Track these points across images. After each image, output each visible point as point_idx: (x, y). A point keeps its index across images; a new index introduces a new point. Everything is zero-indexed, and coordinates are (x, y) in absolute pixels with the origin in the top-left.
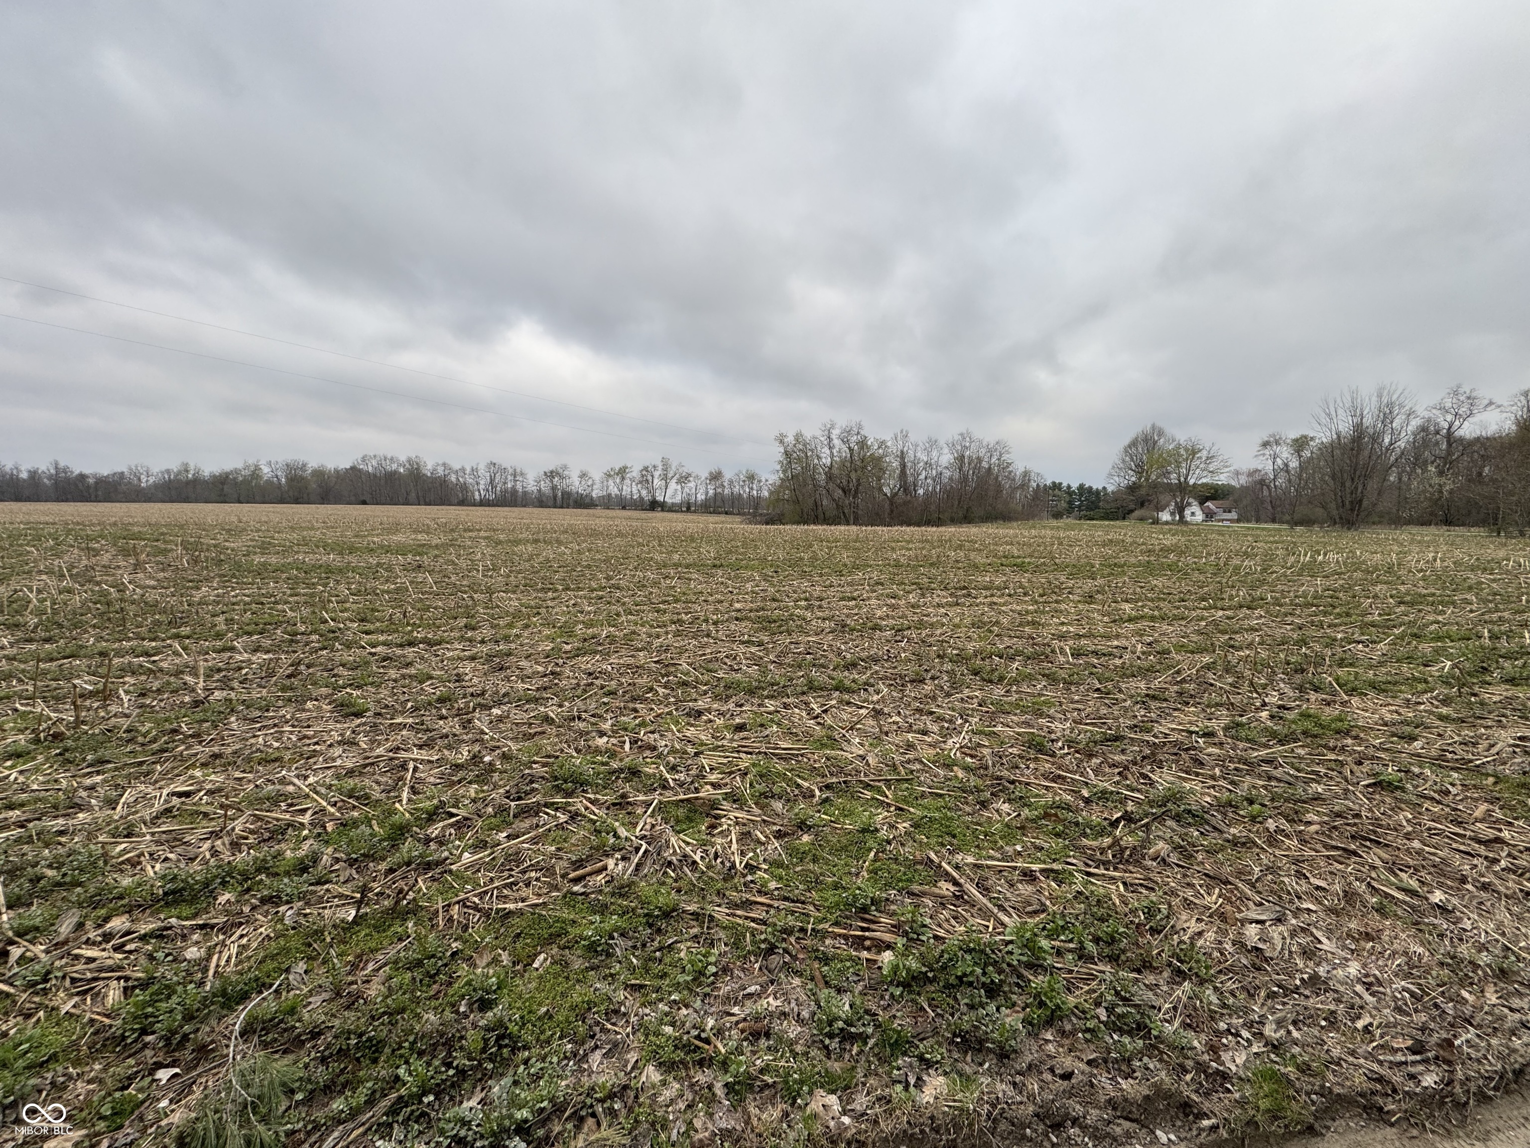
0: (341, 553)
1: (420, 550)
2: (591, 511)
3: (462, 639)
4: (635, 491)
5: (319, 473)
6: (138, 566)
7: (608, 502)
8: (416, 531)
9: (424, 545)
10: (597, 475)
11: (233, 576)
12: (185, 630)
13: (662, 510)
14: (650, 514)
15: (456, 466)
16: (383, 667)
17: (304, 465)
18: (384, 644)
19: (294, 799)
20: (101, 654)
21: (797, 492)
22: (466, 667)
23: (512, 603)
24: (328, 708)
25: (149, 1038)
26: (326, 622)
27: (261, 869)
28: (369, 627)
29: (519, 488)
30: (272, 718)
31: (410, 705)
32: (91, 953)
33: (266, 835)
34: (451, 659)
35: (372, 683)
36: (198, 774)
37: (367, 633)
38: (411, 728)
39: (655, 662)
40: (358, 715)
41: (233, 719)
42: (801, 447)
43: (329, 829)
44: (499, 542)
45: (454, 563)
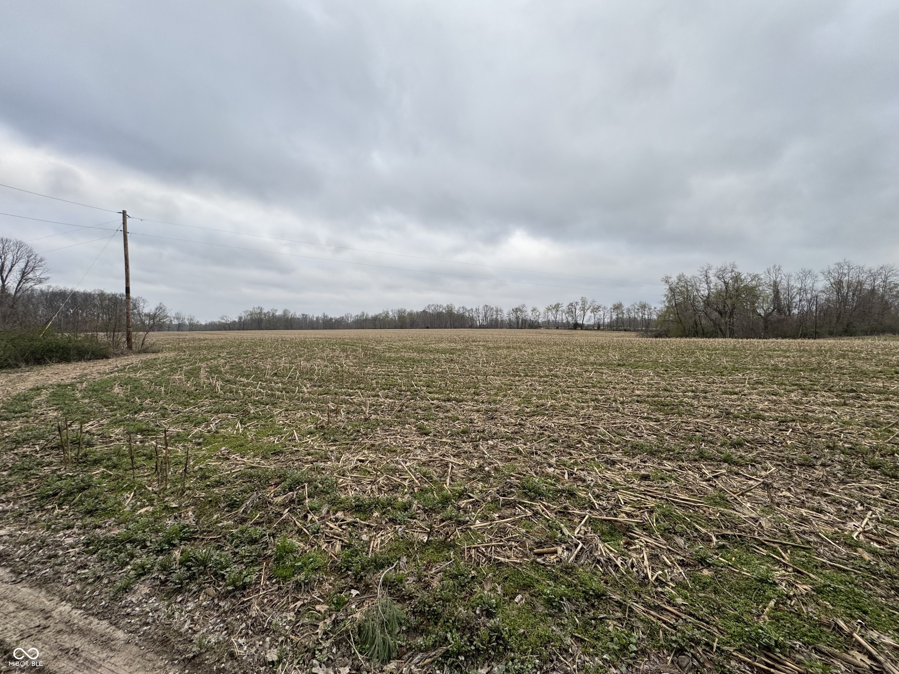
0: (419, 353)
1: (452, 351)
2: (538, 330)
3: (472, 400)
4: (564, 318)
5: (410, 314)
6: (347, 357)
7: (548, 325)
8: (450, 342)
9: (454, 349)
10: (542, 309)
11: (379, 362)
12: (362, 386)
13: (582, 329)
14: (574, 332)
15: (469, 308)
16: (437, 411)
17: (405, 311)
18: (438, 399)
19: (401, 472)
20: (336, 394)
21: (680, 315)
22: (475, 415)
23: (497, 382)
24: (415, 429)
25: (350, 573)
26: (413, 386)
27: (389, 504)
28: (431, 390)
29: (499, 318)
30: (393, 430)
31: (449, 432)
32: (332, 525)
33: (391, 488)
34: (468, 410)
35: (432, 419)
36: (366, 452)
37: (430, 393)
38: (450, 445)
39: (582, 425)
40: (427, 434)
41: (378, 429)
42: (683, 284)
43: (416, 491)
44: (489, 348)
45: (468, 359)
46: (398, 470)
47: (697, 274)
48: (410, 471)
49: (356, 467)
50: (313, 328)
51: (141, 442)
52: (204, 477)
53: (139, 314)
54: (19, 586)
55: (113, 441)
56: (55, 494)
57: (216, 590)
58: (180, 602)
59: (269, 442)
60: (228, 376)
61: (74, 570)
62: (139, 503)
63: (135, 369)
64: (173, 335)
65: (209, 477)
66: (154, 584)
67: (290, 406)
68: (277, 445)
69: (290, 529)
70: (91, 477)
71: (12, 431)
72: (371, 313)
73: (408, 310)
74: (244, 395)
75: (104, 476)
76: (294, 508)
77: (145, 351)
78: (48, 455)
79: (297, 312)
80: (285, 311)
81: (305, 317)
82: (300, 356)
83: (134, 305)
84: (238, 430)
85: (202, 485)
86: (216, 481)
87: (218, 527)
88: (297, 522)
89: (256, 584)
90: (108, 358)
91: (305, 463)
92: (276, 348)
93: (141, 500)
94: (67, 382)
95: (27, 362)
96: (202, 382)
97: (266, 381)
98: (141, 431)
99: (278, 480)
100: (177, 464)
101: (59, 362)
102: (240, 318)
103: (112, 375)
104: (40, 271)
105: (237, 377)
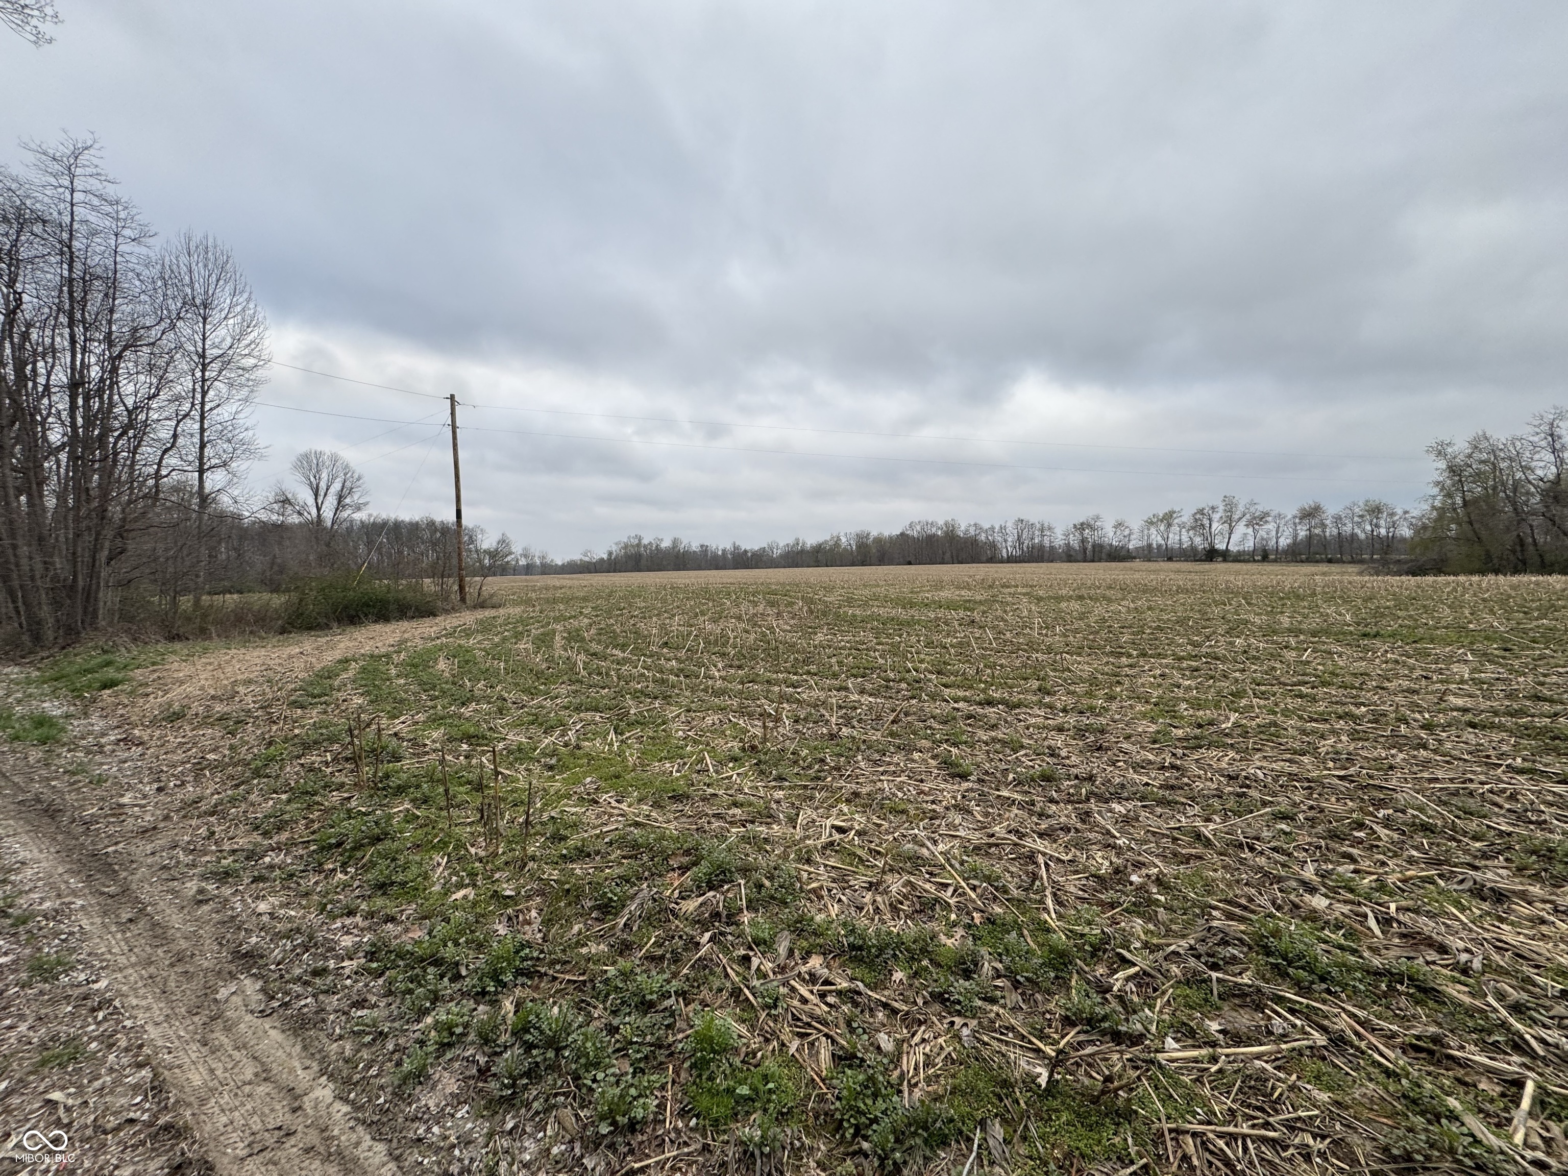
0: (904, 607)
1: (969, 606)
2: (1127, 564)
3: (1040, 704)
4: (1185, 538)
5: (878, 540)
6: (779, 615)
7: (1148, 554)
8: (958, 588)
9: (969, 601)
10: (1135, 524)
11: (836, 625)
12: (813, 668)
13: (1225, 560)
14: (1207, 566)
15: (986, 526)
16: (970, 725)
17: (868, 534)
18: (965, 700)
19: (934, 869)
20: (768, 682)
21: (1476, 526)
22: (1058, 741)
23: (1083, 666)
24: (933, 763)
25: (866, 1145)
26: (909, 671)
27: (924, 951)
28: (945, 680)
29: (1046, 543)
30: (889, 764)
31: (1011, 776)
32: (803, 991)
33: (918, 907)
34: (1035, 726)
35: (966, 742)
36: (846, 809)
37: (946, 686)
38: (1021, 807)
39: (1341, 778)
40: (964, 777)
41: (860, 758)
42: (1484, 456)
43: (977, 921)
44: (1040, 599)
45: (1003, 620)
46: (925, 862)
47: (1526, 431)
48: (951, 866)
49: (832, 844)
50: (717, 568)
51: (466, 757)
52: (558, 838)
53: (477, 551)
54: (267, 1024)
55: (427, 753)
56: (339, 844)
57: (577, 1115)
58: (510, 1132)
59: (664, 773)
60: (595, 647)
61: (346, 1009)
62: (454, 878)
63: (468, 634)
64: (519, 581)
65: (564, 838)
66: (468, 1073)
67: (693, 702)
68: (677, 779)
69: (716, 984)
70: (390, 817)
71: (304, 726)
72: (811, 540)
73: (874, 533)
74: (619, 679)
75: (409, 818)
76: (722, 934)
77: (482, 605)
78: (340, 771)
79: (692, 542)
80: (675, 541)
81: (704, 549)
82: (703, 613)
83: (471, 537)
84: (611, 744)
85: (553, 852)
86: (576, 848)
87: (579, 955)
88: (729, 970)
89: (656, 1121)
90: (435, 615)
91: (731, 823)
92: (664, 601)
93: (458, 872)
94: (383, 650)
95: (339, 621)
96: (557, 655)
97: (651, 656)
98: (469, 738)
99: (685, 860)
100: (515, 805)
101: (376, 622)
102: (610, 554)
103: (438, 642)
104: (358, 494)
105: (607, 647)
